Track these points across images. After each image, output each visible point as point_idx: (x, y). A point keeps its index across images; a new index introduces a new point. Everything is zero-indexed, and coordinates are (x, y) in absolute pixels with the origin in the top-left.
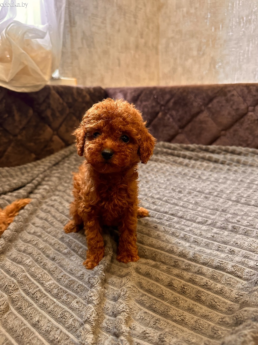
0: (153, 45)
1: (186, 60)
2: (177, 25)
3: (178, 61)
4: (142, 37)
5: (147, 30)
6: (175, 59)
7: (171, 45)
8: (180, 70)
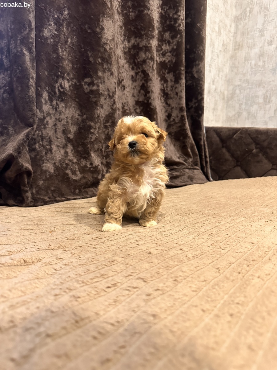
0: (221, 91)
1: (252, 106)
2: (244, 75)
3: (243, 107)
4: (213, 84)
5: (218, 78)
6: (241, 105)
7: (238, 91)
8: (245, 114)
